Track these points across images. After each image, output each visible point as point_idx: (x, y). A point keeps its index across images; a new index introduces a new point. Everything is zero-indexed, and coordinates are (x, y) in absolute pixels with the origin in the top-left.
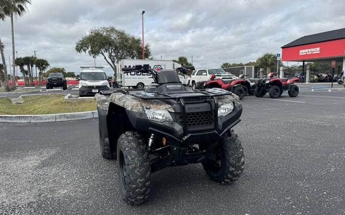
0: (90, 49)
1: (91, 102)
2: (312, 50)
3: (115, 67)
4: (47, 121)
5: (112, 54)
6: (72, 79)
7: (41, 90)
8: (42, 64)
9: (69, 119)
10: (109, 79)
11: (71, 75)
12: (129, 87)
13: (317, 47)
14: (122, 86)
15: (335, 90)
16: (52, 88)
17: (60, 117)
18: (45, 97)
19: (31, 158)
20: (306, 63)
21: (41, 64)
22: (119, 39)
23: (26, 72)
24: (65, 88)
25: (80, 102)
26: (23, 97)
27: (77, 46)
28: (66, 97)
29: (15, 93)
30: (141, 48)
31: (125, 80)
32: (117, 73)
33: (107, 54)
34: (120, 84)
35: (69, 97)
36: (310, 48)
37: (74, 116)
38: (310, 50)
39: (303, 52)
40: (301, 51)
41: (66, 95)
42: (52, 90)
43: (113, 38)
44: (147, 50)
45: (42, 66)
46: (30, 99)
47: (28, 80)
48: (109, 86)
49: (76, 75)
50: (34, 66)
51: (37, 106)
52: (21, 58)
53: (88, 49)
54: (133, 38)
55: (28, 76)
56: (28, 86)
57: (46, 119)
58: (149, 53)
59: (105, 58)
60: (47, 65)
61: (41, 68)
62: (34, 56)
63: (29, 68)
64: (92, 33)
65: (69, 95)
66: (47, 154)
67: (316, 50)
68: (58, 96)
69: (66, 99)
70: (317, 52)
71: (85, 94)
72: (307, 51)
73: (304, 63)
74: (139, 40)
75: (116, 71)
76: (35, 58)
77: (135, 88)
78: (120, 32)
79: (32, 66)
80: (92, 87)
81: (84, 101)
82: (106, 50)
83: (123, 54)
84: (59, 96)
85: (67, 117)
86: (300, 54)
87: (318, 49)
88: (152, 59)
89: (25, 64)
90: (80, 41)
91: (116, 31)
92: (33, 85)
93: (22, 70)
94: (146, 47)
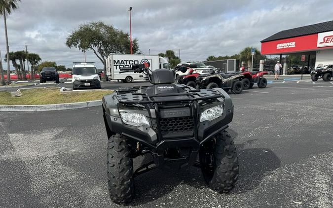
0: (80, 43)
1: (84, 94)
2: (289, 44)
3: (105, 61)
4: (50, 110)
5: (102, 48)
6: (63, 73)
7: (35, 84)
8: (34, 58)
9: (68, 108)
10: (100, 73)
11: (62, 68)
12: (118, 80)
13: (292, 42)
14: (111, 79)
15: (304, 82)
16: (45, 82)
17: (61, 106)
18: (41, 90)
19: (46, 134)
20: (283, 56)
21: (32, 58)
22: (107, 33)
23: (19, 67)
24: (58, 82)
25: (74, 95)
26: (21, 90)
27: (68, 41)
28: (61, 90)
29: (11, 87)
30: (129, 43)
31: (115, 73)
32: (107, 67)
33: (96, 49)
34: (109, 77)
35: (64, 90)
36: (287, 43)
37: (72, 106)
38: (286, 44)
39: (280, 46)
40: (278, 45)
41: (60, 88)
42: (45, 83)
43: (102, 33)
44: (135, 44)
45: (34, 60)
46: (27, 92)
47: (21, 74)
48: (99, 79)
49: (67, 69)
50: (26, 60)
51: (35, 98)
52: (12, 52)
53: (78, 43)
54: (122, 33)
55: (21, 70)
56: (21, 80)
57: (49, 108)
58: (137, 47)
59: (95, 52)
60: (39, 59)
61: (33, 62)
62: (25, 51)
63: (21, 63)
64: (81, 28)
65: (63, 88)
66: (57, 131)
67: (292, 44)
68: (52, 90)
69: (61, 92)
70: (293, 46)
71: (78, 87)
72: (283, 45)
73: (281, 57)
74: (127, 35)
75: (106, 65)
76: (27, 52)
77: (124, 81)
78: (108, 27)
79: (24, 61)
80: (84, 81)
81: (77, 94)
82: (96, 45)
83: (112, 48)
84: (54, 89)
85: (67, 107)
86: (278, 48)
87: (294, 43)
88: (139, 54)
89: (17, 59)
90: (71, 36)
91: (105, 26)
92: (26, 79)
93: (15, 65)
94: (134, 42)
